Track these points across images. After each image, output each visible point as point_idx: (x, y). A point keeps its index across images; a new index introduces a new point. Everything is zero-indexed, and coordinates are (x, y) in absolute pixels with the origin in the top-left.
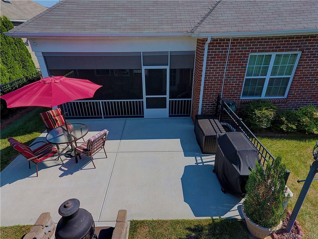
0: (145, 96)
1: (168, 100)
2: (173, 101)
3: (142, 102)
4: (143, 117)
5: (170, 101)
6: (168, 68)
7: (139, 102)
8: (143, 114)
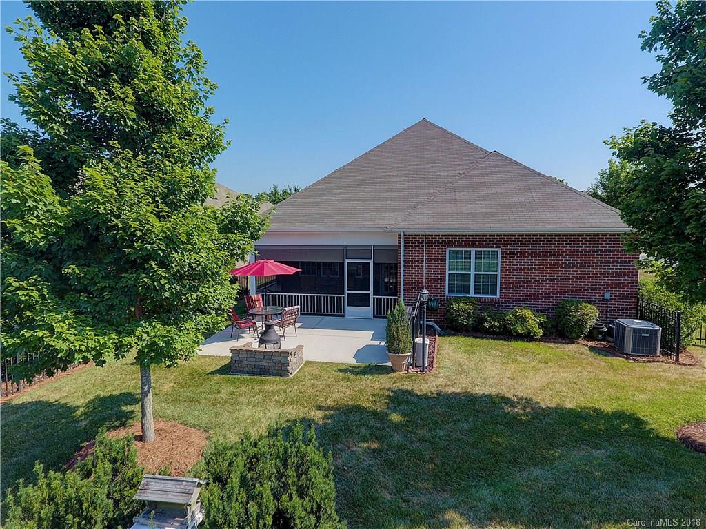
0: (346, 292)
1: (372, 297)
2: (377, 299)
3: (344, 297)
4: (343, 316)
5: (374, 298)
6: (371, 261)
7: (340, 297)
8: (344, 312)
